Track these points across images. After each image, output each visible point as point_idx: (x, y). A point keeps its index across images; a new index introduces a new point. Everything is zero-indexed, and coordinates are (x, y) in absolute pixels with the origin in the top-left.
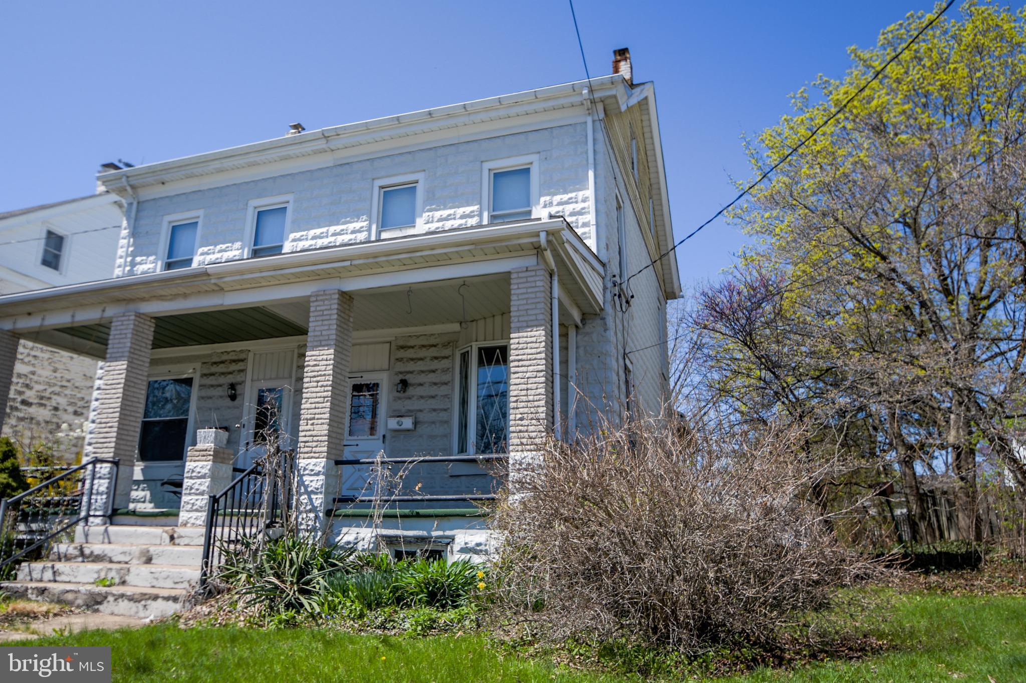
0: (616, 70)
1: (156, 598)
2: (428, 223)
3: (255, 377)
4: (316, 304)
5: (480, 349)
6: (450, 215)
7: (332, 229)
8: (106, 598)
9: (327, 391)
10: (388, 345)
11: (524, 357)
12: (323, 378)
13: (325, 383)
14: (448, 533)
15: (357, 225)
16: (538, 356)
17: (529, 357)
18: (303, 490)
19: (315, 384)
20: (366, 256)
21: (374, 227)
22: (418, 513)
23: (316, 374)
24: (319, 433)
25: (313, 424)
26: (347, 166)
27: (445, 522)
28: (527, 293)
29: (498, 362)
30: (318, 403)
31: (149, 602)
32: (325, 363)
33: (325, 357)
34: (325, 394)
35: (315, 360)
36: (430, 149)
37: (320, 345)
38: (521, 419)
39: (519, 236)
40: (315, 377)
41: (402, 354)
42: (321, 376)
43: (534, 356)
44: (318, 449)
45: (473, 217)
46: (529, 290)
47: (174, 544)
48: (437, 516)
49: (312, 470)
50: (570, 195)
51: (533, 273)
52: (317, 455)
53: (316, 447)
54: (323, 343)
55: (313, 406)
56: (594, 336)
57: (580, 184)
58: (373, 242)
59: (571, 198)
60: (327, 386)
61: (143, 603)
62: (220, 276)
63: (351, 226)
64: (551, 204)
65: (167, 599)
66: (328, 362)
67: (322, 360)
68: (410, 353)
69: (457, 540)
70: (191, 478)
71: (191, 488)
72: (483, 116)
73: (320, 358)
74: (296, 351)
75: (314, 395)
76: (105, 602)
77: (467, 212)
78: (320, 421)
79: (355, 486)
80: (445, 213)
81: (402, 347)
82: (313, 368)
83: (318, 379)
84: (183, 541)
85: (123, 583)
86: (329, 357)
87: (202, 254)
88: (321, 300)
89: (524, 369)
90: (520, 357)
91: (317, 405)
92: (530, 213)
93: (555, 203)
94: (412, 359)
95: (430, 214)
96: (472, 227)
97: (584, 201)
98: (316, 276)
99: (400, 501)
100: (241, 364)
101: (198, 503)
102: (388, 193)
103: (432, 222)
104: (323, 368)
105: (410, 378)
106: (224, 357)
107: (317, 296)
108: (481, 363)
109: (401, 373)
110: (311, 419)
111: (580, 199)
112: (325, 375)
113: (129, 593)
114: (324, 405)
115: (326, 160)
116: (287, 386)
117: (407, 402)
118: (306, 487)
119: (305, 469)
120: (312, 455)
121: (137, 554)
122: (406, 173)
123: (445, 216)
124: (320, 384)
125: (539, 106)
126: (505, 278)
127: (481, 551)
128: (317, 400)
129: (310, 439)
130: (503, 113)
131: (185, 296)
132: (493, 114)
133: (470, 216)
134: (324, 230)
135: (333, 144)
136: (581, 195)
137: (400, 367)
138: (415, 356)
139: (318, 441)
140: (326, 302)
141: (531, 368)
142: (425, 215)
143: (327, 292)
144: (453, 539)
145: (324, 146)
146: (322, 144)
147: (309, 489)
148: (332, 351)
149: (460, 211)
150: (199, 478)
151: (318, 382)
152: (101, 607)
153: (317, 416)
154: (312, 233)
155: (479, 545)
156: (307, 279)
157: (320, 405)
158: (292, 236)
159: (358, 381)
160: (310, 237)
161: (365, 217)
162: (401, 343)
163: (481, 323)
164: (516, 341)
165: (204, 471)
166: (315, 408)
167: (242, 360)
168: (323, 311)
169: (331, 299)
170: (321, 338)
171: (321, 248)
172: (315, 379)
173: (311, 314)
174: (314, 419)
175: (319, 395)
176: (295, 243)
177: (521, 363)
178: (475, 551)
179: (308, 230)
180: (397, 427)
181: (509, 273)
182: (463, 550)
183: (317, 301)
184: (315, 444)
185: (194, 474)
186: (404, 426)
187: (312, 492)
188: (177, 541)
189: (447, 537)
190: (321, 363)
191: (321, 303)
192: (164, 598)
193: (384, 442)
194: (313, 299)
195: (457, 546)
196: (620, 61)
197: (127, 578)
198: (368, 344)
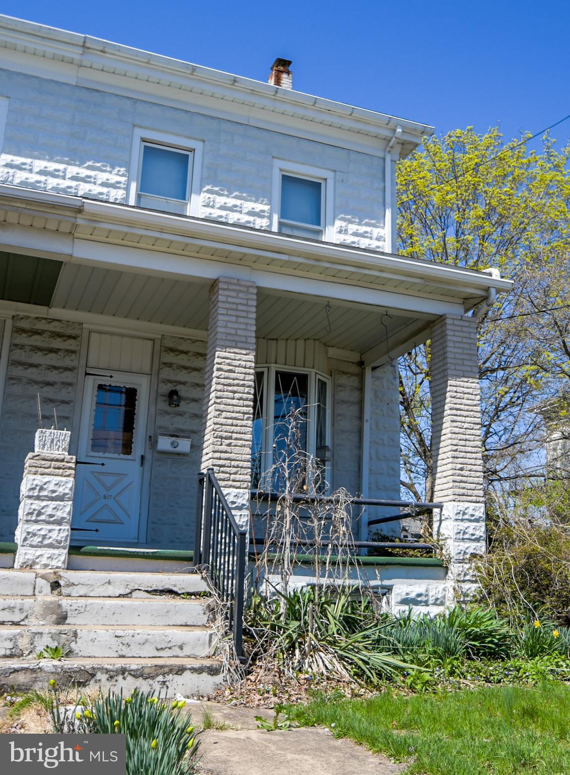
2: (207, 206)
4: (226, 293)
5: (277, 373)
6: (236, 206)
7: (72, 170)
8: (93, 675)
9: (247, 406)
10: (150, 343)
11: (462, 407)
12: (241, 389)
13: (245, 396)
14: (386, 583)
15: (111, 177)
16: (475, 408)
17: (466, 408)
19: (231, 395)
21: (134, 186)
22: (357, 560)
24: (240, 457)
25: (229, 445)
26: (97, 94)
27: (384, 571)
28: (462, 342)
30: (235, 419)
32: (243, 370)
33: (243, 363)
35: (229, 365)
36: (213, 118)
37: (234, 343)
38: (461, 469)
40: (229, 385)
41: (169, 358)
42: (238, 385)
43: (471, 408)
44: (238, 477)
45: (263, 217)
46: (465, 340)
48: (379, 565)
50: (366, 229)
51: (467, 324)
52: (238, 484)
53: (235, 473)
54: (239, 345)
55: (230, 421)
57: (377, 221)
59: (366, 232)
60: (246, 399)
63: (102, 177)
64: (346, 232)
66: (248, 371)
67: (238, 366)
68: (182, 360)
69: (394, 591)
71: (40, 513)
73: (237, 363)
75: (230, 408)
76: (92, 682)
77: (257, 210)
78: (239, 443)
80: (230, 202)
81: (172, 350)
82: (227, 374)
83: (235, 388)
85: (70, 654)
86: (249, 364)
88: (234, 290)
89: (463, 419)
90: (458, 406)
91: (235, 422)
94: (185, 368)
95: (212, 196)
98: (226, 258)
101: (54, 535)
102: (152, 152)
103: (213, 207)
104: (242, 376)
105: (183, 391)
107: (229, 283)
108: (277, 389)
109: (170, 381)
110: (226, 438)
111: (375, 235)
112: (243, 385)
113: (134, 667)
114: (244, 422)
115: (68, 75)
117: (178, 419)
120: (230, 483)
122: (178, 135)
123: (229, 205)
124: (237, 395)
127: (421, 602)
128: (234, 415)
129: (227, 463)
132: (300, 112)
133: (259, 215)
134: (61, 167)
136: (376, 232)
137: (167, 373)
138: (188, 364)
139: (238, 467)
140: (241, 295)
141: (468, 419)
142: (204, 196)
143: (243, 283)
144: (389, 589)
145: (77, 57)
146: (75, 53)
148: (251, 357)
149: (249, 206)
150: (52, 499)
151: (234, 392)
153: (235, 436)
154: (39, 164)
155: (419, 595)
156: (209, 257)
157: (239, 422)
158: (6, 159)
159: (106, 381)
160: (36, 169)
161: (122, 170)
162: (170, 344)
164: (455, 389)
165: (61, 490)
166: (232, 425)
168: (237, 304)
169: (247, 292)
170: (237, 338)
172: (230, 388)
173: (220, 305)
174: (230, 438)
175: (237, 409)
176: (11, 171)
177: (459, 412)
178: (414, 602)
179: (34, 158)
182: (405, 602)
183: (227, 289)
184: (234, 470)
186: (178, 449)
189: (383, 587)
190: (237, 369)
191: (234, 294)
192: (194, 670)
193: (142, 464)
194: (221, 285)
195: (394, 597)
196: (282, 72)
197: (73, 645)
198: (112, 334)
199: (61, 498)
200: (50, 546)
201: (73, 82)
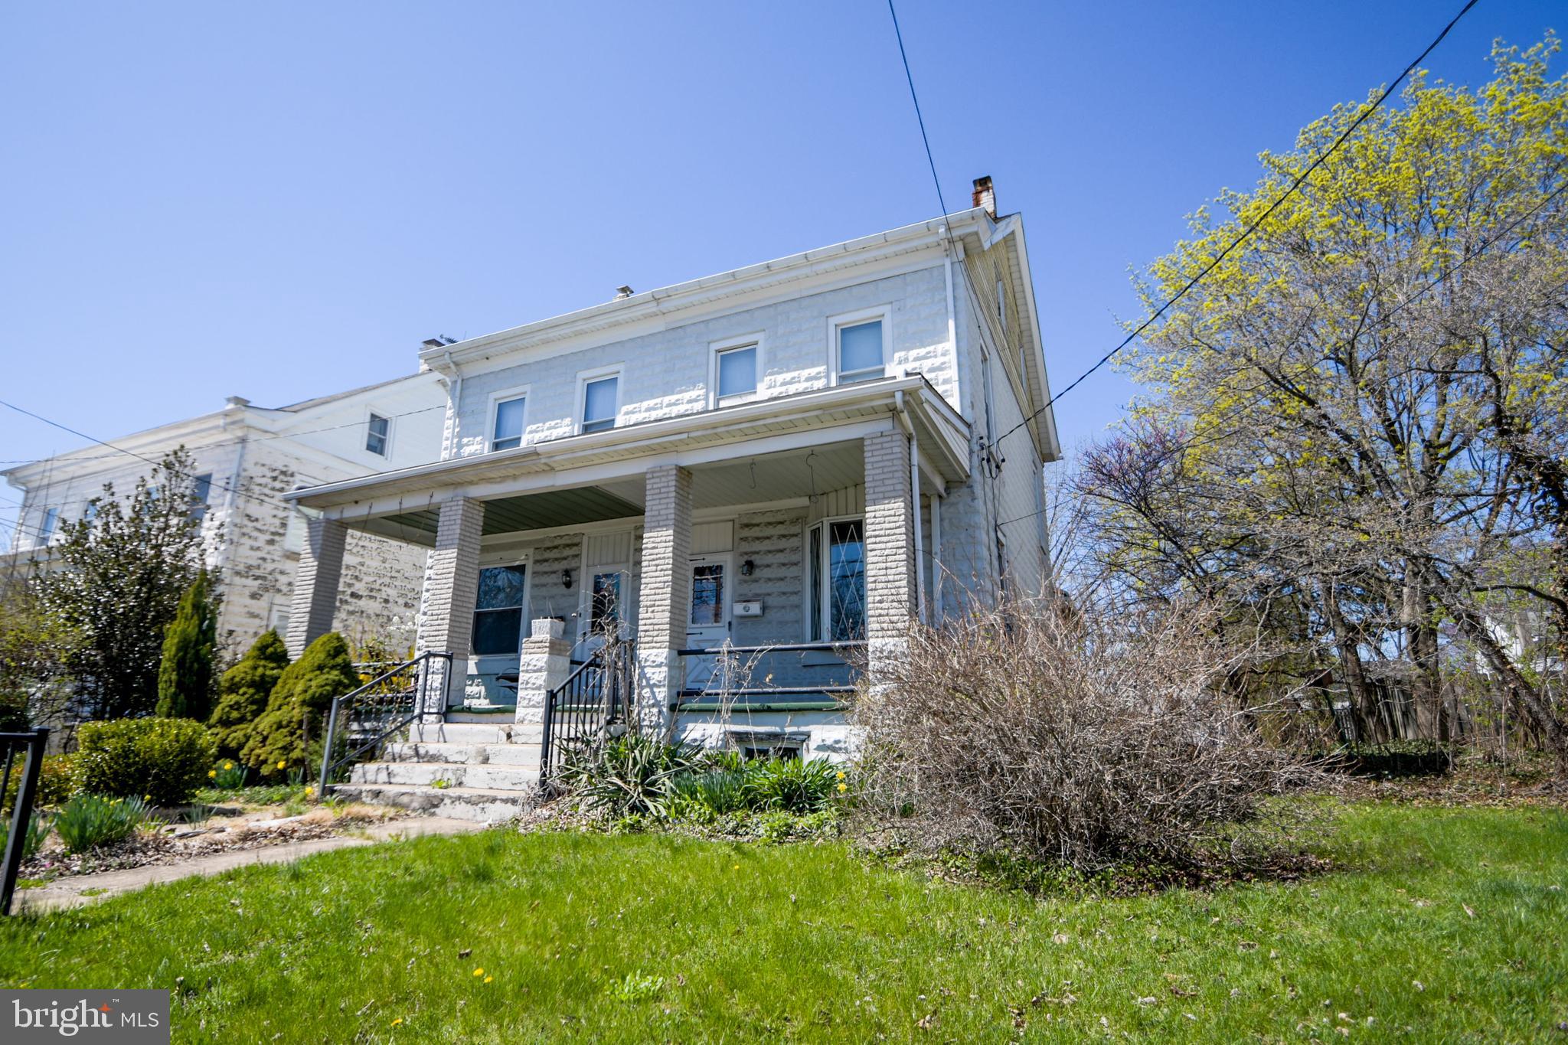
0: (977, 203)
1: (494, 800)
2: (770, 387)
3: (591, 563)
4: (652, 481)
5: (832, 525)
6: (794, 378)
7: (667, 399)
8: (442, 800)
9: (668, 575)
10: (731, 523)
11: (882, 532)
12: (662, 561)
13: (665, 567)
14: (803, 729)
15: (693, 394)
16: (898, 531)
17: (888, 532)
18: (644, 683)
19: (654, 568)
20: (704, 427)
21: (712, 395)
22: (769, 707)
23: (654, 557)
24: (660, 621)
25: (653, 612)
27: (799, 717)
28: (882, 461)
29: (852, 539)
30: (658, 588)
31: (487, 805)
32: (664, 545)
33: (664, 539)
34: (666, 579)
35: (653, 542)
36: (769, 306)
37: (658, 526)
38: (881, 602)
39: (872, 398)
40: (653, 560)
41: (746, 533)
42: (660, 558)
43: (892, 531)
44: (659, 639)
45: (820, 378)
46: (885, 458)
47: (511, 742)
48: (790, 710)
49: (654, 662)
50: (929, 349)
51: (889, 438)
52: (658, 645)
53: (658, 636)
54: (661, 523)
55: (653, 592)
56: (961, 507)
57: (938, 336)
58: (711, 411)
59: (929, 353)
60: (667, 570)
61: (481, 805)
62: (551, 455)
63: (687, 396)
64: (906, 360)
65: (505, 801)
66: (668, 544)
67: (661, 542)
68: (755, 532)
69: (813, 737)
70: (527, 671)
71: (527, 683)
72: (827, 266)
73: (659, 540)
74: (633, 533)
75: (653, 580)
76: (442, 805)
77: (813, 374)
78: (661, 608)
79: (700, 678)
80: (788, 376)
81: (747, 525)
82: (651, 551)
83: (658, 562)
84: (520, 739)
85: (460, 784)
86: (668, 538)
87: (531, 432)
88: (657, 477)
89: (882, 546)
90: (877, 533)
91: (657, 591)
92: (883, 371)
93: (911, 359)
94: (758, 538)
95: (773, 377)
96: (819, 391)
97: (943, 355)
98: (652, 451)
99: (749, 694)
100: (575, 548)
101: (535, 698)
102: (726, 358)
103: (774, 386)
104: (662, 550)
105: (757, 560)
106: (557, 542)
107: (653, 472)
108: (833, 541)
109: (746, 553)
110: (651, 606)
111: (939, 352)
112: (664, 558)
113: (466, 796)
114: (664, 590)
115: (658, 325)
116: (625, 571)
117: (754, 585)
118: (648, 680)
119: (646, 661)
120: (654, 645)
121: (473, 753)
122: (744, 334)
123: (788, 379)
124: (659, 568)
125: (890, 250)
126: (858, 444)
127: (840, 749)
128: (656, 585)
129: (651, 627)
130: (848, 261)
131: (515, 477)
132: (838, 263)
133: (816, 378)
134: (658, 400)
135: (666, 306)
136: (940, 347)
137: (745, 547)
138: (760, 535)
139: (659, 630)
140: (663, 479)
141: (890, 545)
142: (767, 379)
143: (664, 468)
144: (808, 735)
145: (654, 309)
146: (652, 308)
147: (652, 682)
148: (671, 532)
149: (805, 373)
150: (535, 671)
151: (657, 565)
152: (437, 810)
153: (657, 603)
154: (645, 404)
155: (837, 742)
156: (642, 454)
157: (660, 591)
158: (624, 409)
159: (700, 564)
160: (643, 409)
161: (701, 385)
162: (746, 521)
163: (832, 496)
164: (873, 514)
165: (540, 664)
166: (655, 594)
167: (576, 545)
168: (660, 488)
169: (668, 475)
170: (659, 518)
171: (656, 421)
172: (654, 563)
173: (648, 493)
174: (654, 605)
175: (659, 579)
176: (627, 417)
177: (878, 539)
178: (832, 748)
179: (642, 401)
180: (744, 613)
181: (862, 439)
182: (820, 748)
183: (653, 477)
184: (656, 633)
185: (530, 668)
186: (750, 613)
187: (655, 685)
188: (514, 739)
189: (802, 734)
190: (660, 545)
191: (657, 480)
192: (503, 801)
193: (730, 629)
194: (649, 476)
195: (814, 743)
196: (981, 192)
197: (463, 779)
198: (709, 523)
199: (539, 670)
200: (534, 706)
201: (662, 329)
